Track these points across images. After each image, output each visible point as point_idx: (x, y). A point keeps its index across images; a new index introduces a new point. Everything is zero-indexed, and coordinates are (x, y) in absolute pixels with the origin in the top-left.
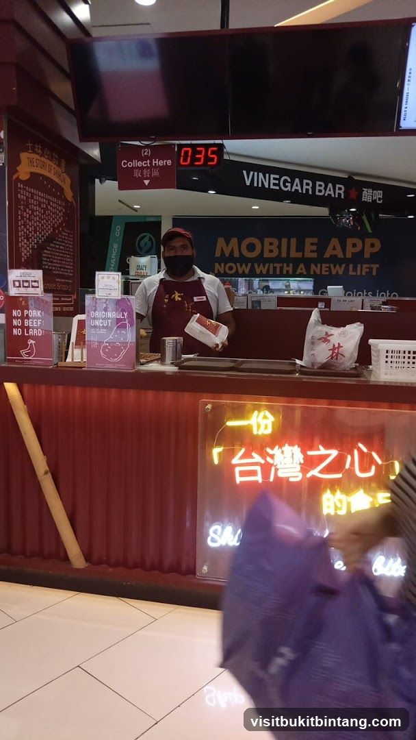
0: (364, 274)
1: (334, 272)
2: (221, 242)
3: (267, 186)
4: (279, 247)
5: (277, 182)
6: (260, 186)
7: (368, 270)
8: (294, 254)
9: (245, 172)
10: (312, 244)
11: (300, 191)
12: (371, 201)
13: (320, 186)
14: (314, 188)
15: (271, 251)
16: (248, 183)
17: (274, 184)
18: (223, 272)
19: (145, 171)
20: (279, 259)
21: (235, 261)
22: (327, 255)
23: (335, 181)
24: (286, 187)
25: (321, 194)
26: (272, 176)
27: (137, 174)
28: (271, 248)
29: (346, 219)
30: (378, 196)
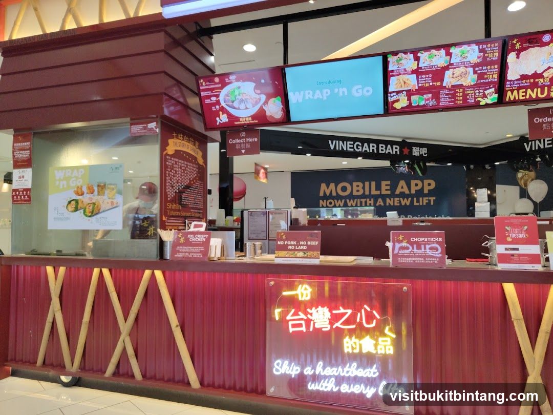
0: (425, 204)
1: (403, 204)
3: (345, 149)
4: (364, 188)
5: (352, 146)
6: (340, 149)
7: (427, 201)
8: (374, 192)
9: (330, 141)
10: (386, 185)
11: (369, 151)
12: (419, 155)
13: (382, 147)
14: (378, 148)
15: (358, 191)
16: (332, 148)
17: (350, 148)
18: (325, 206)
19: (242, 145)
20: (363, 196)
21: (333, 198)
22: (397, 192)
23: (392, 143)
24: (359, 149)
25: (383, 152)
26: (349, 143)
27: (238, 147)
28: (358, 188)
29: (403, 168)
30: (424, 152)
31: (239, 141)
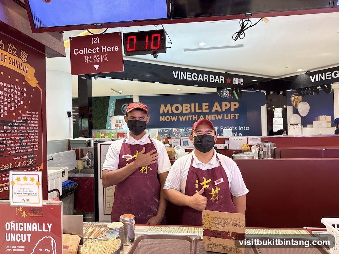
0: (232, 118)
1: (217, 119)
3: (185, 78)
4: (190, 108)
5: (190, 76)
6: (182, 78)
7: (233, 117)
8: (198, 111)
9: (174, 72)
10: (206, 106)
11: (202, 80)
12: (238, 84)
13: (212, 77)
14: (209, 79)
15: (187, 110)
16: (176, 77)
17: (189, 77)
18: (164, 121)
19: (95, 57)
20: (190, 113)
21: (170, 115)
22: (213, 111)
23: (219, 74)
24: (195, 78)
25: (213, 81)
26: (188, 73)
27: (88, 60)
28: (187, 108)
29: (226, 94)
30: (241, 82)
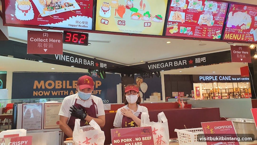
2: (36, 83)
3: (65, 60)
4: (62, 84)
5: (69, 59)
6: (62, 60)
7: (97, 92)
8: (68, 87)
10: (75, 83)
11: (78, 63)
12: (103, 67)
13: (85, 61)
14: (83, 61)
15: (59, 86)
16: (57, 58)
17: (68, 60)
18: (37, 95)
20: (62, 89)
21: (43, 90)
23: (90, 59)
24: (72, 61)
25: (86, 64)
26: (67, 56)
28: (59, 84)
29: (94, 74)
30: (105, 66)
31: (41, 40)
